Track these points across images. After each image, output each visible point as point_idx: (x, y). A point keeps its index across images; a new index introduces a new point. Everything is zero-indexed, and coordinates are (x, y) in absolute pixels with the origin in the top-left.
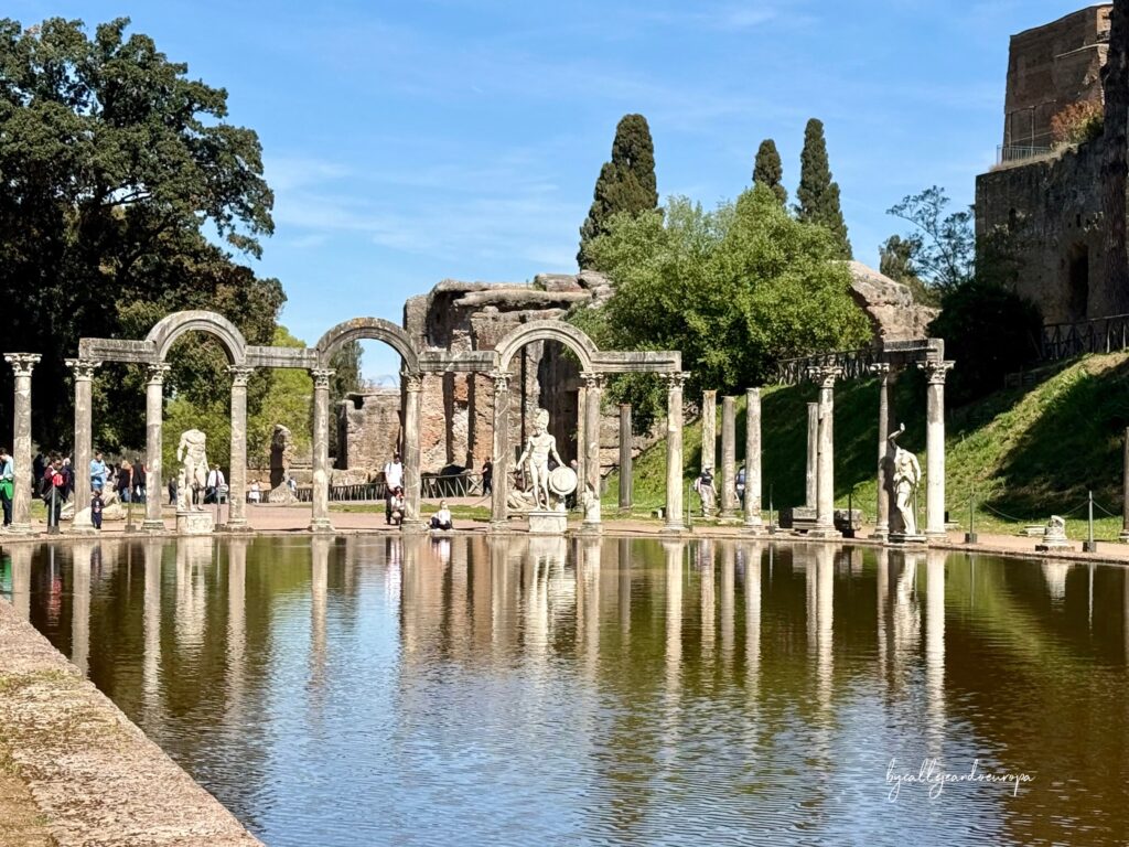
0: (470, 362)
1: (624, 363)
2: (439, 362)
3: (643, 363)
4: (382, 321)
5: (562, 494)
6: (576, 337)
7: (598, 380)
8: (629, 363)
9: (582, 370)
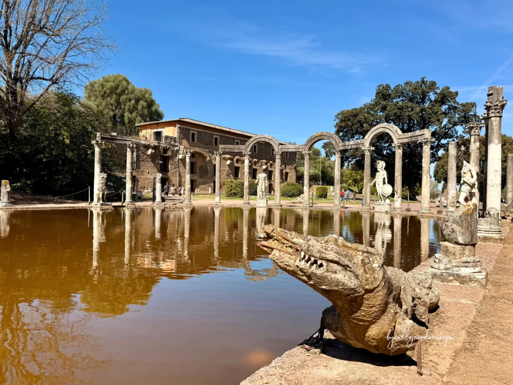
0: (356, 144)
1: (408, 138)
2: (345, 146)
3: (414, 136)
4: (326, 133)
5: (386, 195)
6: (391, 129)
7: (399, 146)
8: (409, 137)
9: (393, 143)
